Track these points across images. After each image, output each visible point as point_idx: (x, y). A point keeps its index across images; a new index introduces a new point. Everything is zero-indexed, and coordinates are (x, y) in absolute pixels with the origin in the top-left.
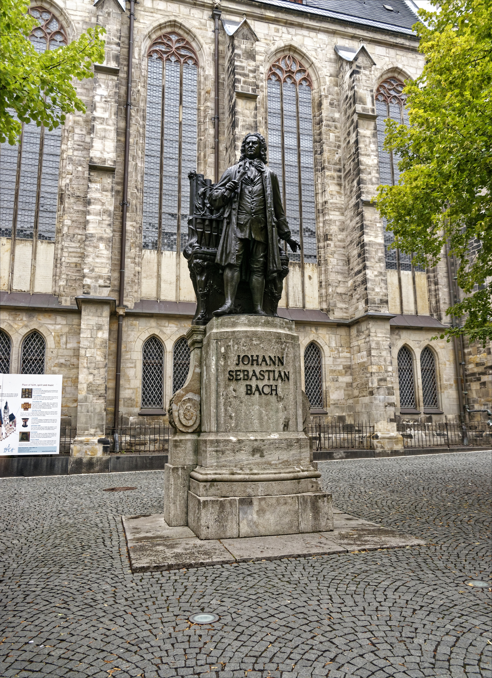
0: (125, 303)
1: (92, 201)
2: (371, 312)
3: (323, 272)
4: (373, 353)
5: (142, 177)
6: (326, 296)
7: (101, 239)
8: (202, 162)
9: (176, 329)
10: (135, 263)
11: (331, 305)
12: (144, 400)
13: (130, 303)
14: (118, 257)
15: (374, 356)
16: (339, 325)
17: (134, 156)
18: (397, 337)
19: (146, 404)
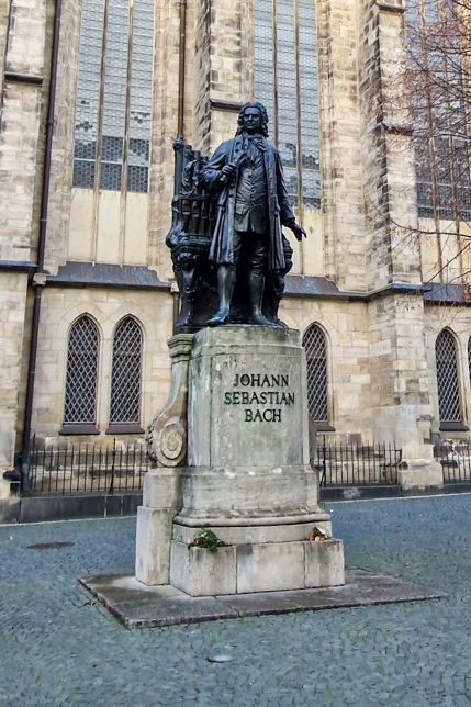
0: (45, 268)
1: (8, 124)
2: (398, 283)
3: (330, 222)
4: (400, 342)
5: (75, 84)
6: (334, 257)
7: (19, 178)
8: (161, 64)
9: (119, 305)
10: (61, 208)
11: (341, 270)
12: (67, 412)
13: (51, 267)
14: (39, 201)
15: (400, 347)
16: (352, 299)
17: (64, 55)
18: (435, 317)
19: (70, 417)
